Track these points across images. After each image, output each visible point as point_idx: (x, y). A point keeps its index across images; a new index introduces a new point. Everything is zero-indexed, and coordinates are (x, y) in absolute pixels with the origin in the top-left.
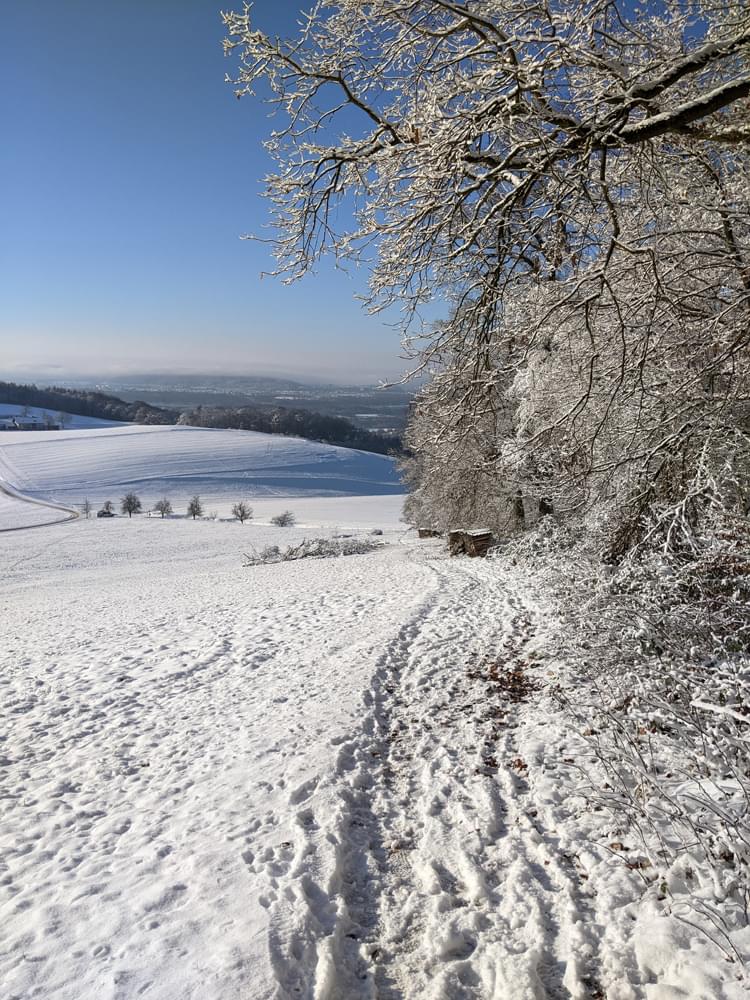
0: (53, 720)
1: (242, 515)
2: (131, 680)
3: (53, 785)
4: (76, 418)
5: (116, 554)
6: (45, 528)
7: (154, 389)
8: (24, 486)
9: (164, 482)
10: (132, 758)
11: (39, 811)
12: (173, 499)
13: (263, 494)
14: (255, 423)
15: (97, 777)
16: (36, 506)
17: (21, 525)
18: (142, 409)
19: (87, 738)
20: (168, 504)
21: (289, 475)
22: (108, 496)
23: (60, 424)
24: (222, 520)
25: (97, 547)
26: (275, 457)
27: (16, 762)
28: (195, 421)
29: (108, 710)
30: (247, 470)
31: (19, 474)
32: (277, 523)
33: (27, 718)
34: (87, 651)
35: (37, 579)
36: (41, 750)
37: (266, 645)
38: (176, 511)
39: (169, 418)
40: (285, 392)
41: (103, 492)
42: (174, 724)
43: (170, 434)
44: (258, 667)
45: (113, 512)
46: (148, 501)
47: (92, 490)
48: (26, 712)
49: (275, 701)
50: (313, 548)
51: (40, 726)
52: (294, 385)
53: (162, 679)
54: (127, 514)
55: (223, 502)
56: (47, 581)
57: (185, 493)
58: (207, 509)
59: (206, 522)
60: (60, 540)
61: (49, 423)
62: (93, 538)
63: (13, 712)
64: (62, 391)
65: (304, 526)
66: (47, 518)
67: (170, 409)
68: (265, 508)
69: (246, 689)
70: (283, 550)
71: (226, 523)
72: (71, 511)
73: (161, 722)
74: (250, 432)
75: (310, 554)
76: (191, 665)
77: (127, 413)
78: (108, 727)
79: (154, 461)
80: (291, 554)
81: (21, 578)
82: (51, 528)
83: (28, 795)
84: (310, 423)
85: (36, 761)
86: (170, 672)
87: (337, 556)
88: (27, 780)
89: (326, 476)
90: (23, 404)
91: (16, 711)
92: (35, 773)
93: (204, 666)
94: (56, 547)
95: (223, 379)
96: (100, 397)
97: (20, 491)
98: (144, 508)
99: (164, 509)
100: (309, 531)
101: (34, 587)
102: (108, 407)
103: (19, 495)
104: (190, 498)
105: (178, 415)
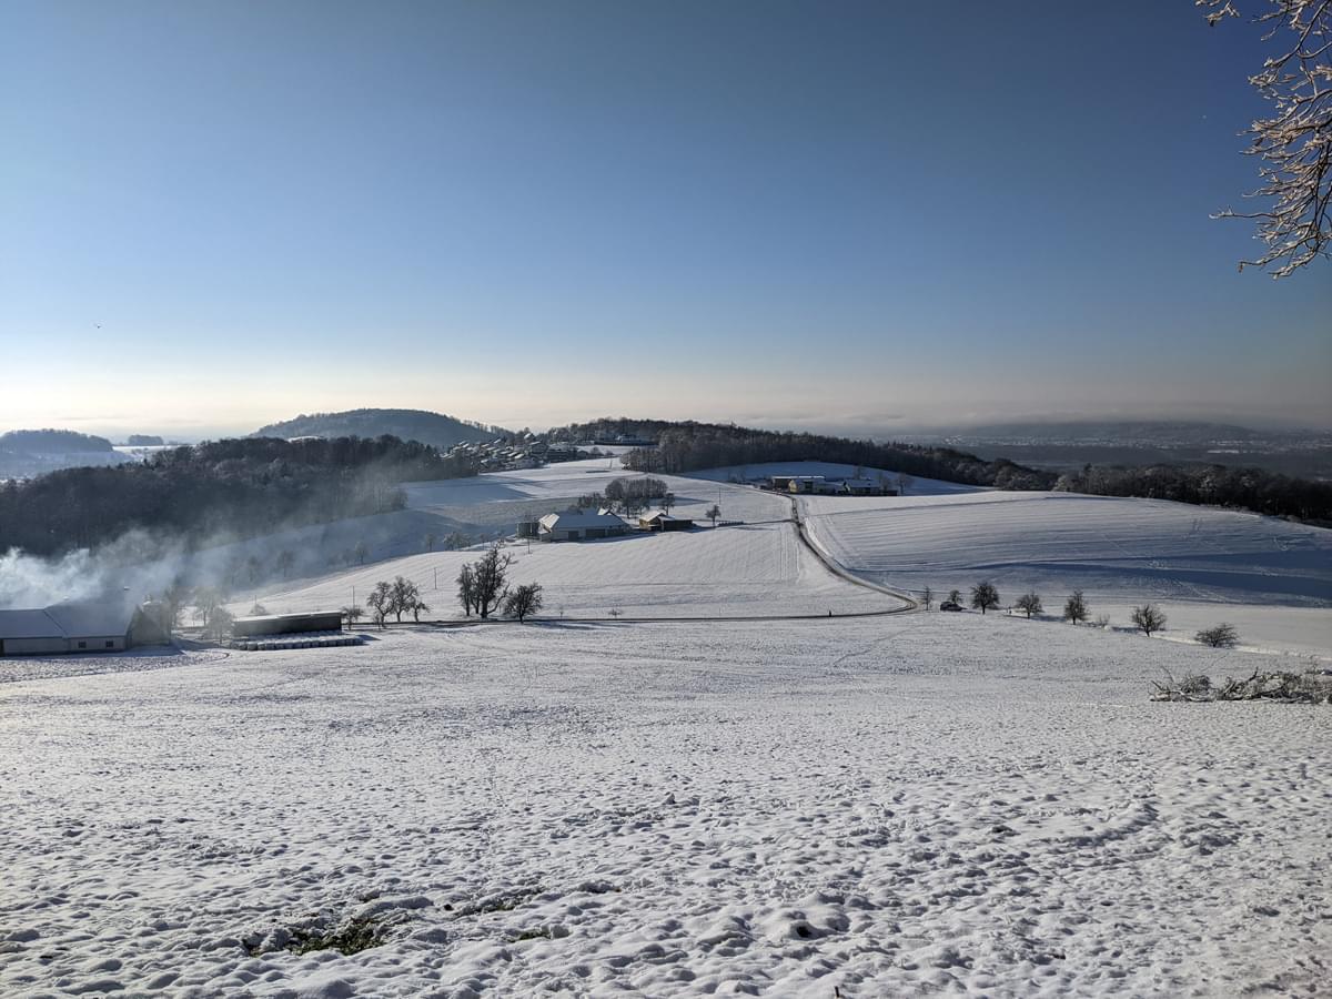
0: (916, 865)
1: (1148, 623)
2: (1012, 834)
3: (936, 950)
4: (919, 480)
5: (964, 662)
6: (876, 619)
7: (1023, 441)
8: (852, 564)
9: (1032, 569)
10: (1037, 942)
11: (923, 979)
12: (1044, 594)
13: (1183, 596)
14: (1174, 489)
15: (994, 955)
16: (865, 590)
17: (847, 612)
18: (1005, 469)
19: (967, 900)
20: (1036, 600)
21: (1229, 569)
22: (954, 583)
23: (899, 488)
24: (1116, 629)
25: (939, 649)
26: (1204, 539)
27: (880, 909)
28: (1080, 486)
29: (988, 868)
30: (1156, 559)
31: (847, 550)
32: (1205, 641)
33: (883, 854)
34: (940, 783)
35: (865, 682)
36: (909, 900)
37: (1217, 822)
38: (1047, 610)
39: (1043, 481)
40: (1225, 443)
41: (949, 577)
42: (1091, 909)
43: (1044, 503)
44: (1211, 853)
45: (960, 605)
46: (1008, 594)
47: (935, 574)
48: (878, 847)
49: (1256, 910)
50: (1273, 684)
51: (900, 868)
52: (1240, 433)
53: (1057, 840)
54: (980, 610)
55: (1117, 603)
56: (878, 686)
57: (1062, 585)
58: (1094, 611)
59: (1092, 630)
60: (894, 635)
61: (885, 488)
62: (935, 638)
63: (863, 843)
64: (904, 447)
65: (1253, 650)
66: (878, 605)
67: (1043, 470)
68: (1186, 619)
69: (1197, 881)
70: (1218, 682)
71: (1123, 635)
72: (907, 600)
73: (1070, 901)
74: (1165, 502)
75: (1266, 694)
76: (1099, 830)
77: (986, 475)
78: (992, 891)
79: (1021, 540)
80: (1231, 691)
81: (844, 677)
82: (883, 618)
83: (904, 955)
84: (1267, 490)
85: (904, 914)
86: (1069, 834)
87: (1316, 702)
88: (898, 934)
89: (1292, 573)
90: (856, 464)
91: (867, 843)
92: (908, 928)
93: (1120, 835)
94: (887, 643)
95: (1125, 427)
96: (951, 454)
97: (849, 570)
98: (1002, 603)
99: (1031, 606)
100: (1263, 658)
101: (861, 691)
102: (960, 467)
103: (847, 574)
104: (1069, 594)
105: (1056, 477)
